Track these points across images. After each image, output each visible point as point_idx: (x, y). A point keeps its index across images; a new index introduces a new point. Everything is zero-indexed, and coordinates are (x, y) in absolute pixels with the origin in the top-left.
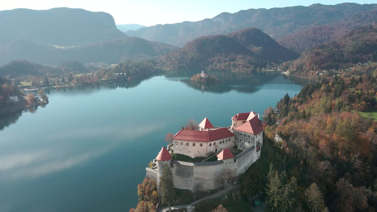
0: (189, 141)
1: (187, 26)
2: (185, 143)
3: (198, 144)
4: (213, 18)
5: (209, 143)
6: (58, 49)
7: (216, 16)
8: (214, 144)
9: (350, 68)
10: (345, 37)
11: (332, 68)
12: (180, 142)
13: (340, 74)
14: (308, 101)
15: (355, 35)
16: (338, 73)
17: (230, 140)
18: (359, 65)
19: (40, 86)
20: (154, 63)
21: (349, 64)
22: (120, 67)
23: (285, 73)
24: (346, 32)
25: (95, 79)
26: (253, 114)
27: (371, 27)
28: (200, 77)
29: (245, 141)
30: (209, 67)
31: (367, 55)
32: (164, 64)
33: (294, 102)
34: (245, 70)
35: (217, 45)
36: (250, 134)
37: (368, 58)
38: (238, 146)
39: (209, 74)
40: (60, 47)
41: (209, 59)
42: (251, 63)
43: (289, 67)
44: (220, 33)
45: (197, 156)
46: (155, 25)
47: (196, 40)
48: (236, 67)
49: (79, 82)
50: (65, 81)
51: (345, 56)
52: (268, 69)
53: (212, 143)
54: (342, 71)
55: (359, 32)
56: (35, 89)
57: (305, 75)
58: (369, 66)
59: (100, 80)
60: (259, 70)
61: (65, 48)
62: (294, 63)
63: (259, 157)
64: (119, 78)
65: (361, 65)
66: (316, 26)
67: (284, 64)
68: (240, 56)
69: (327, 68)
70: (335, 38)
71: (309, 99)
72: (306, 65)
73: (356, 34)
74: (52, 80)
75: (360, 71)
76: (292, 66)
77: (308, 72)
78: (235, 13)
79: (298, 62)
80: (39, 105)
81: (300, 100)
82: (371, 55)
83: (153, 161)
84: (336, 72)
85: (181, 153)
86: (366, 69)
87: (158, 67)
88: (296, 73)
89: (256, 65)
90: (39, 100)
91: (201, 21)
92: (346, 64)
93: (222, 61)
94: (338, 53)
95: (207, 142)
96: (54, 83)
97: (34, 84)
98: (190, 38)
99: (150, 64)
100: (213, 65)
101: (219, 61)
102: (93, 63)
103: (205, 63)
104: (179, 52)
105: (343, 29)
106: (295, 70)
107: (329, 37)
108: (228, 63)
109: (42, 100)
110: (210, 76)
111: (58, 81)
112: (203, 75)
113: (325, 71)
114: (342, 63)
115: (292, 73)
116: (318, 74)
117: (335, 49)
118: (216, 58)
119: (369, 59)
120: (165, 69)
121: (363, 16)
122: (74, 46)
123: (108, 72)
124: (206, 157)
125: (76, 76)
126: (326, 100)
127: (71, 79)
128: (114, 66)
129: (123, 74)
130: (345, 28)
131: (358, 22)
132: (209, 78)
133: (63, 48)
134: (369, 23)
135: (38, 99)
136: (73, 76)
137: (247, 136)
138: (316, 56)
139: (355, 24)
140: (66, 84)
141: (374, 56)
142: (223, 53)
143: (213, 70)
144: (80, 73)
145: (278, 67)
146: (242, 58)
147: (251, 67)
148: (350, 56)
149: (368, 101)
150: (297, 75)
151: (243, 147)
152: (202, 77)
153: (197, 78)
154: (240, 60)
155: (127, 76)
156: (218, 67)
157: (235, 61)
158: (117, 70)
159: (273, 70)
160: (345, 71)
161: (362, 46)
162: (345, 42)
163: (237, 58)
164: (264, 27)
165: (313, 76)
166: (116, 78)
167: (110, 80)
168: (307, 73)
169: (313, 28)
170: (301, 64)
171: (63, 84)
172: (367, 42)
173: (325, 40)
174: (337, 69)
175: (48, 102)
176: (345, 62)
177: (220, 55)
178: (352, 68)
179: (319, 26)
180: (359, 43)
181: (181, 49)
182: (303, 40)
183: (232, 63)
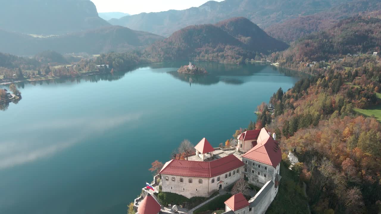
0: (183, 176)
1: (172, 14)
2: (178, 178)
3: (196, 180)
4: (200, 7)
5: (211, 179)
6: (35, 38)
7: (203, 5)
8: (218, 179)
9: (339, 60)
10: (334, 28)
11: (322, 60)
12: (170, 177)
13: (331, 65)
14: (304, 97)
15: (344, 26)
16: (328, 65)
17: (238, 171)
18: (349, 56)
19: (12, 80)
20: (139, 53)
21: (339, 55)
22: (102, 59)
23: (275, 64)
24: (334, 22)
25: (74, 71)
26: (266, 132)
27: (360, 18)
28: (187, 69)
29: (259, 174)
30: (196, 58)
31: (357, 46)
32: (149, 54)
33: (289, 97)
34: (233, 61)
35: (205, 35)
36: (267, 166)
37: (357, 49)
38: (249, 179)
39: (197, 67)
40: (38, 36)
41: (196, 49)
42: (239, 54)
43: (278, 58)
44: (207, 23)
45: (194, 196)
46: (140, 13)
47: (183, 30)
48: (225, 58)
49: (57, 74)
50: (42, 73)
51: (335, 47)
52: (257, 60)
53: (216, 178)
54: (332, 62)
55: (347, 23)
56: (7, 83)
57: (295, 67)
58: (358, 58)
59: (81, 73)
60: (247, 61)
61: (43, 37)
62: (284, 54)
63: (277, 193)
64: (101, 70)
65: (351, 56)
66: (303, 16)
67: (273, 54)
68: (228, 46)
69: (317, 60)
70: (322, 28)
71: (305, 94)
72: (296, 56)
73: (345, 24)
74: (26, 73)
75: (350, 63)
76: (282, 57)
77: (299, 63)
78: (222, 2)
79: (287, 53)
80: (10, 102)
81: (295, 95)
82: (361, 46)
83: (133, 202)
84: (326, 63)
85: (173, 191)
86: (356, 61)
87: (143, 58)
88: (286, 65)
89: (245, 56)
90: (11, 95)
91: (187, 10)
92: (336, 55)
93: (210, 51)
94: (328, 43)
95: (209, 177)
96: (29, 76)
97: (6, 77)
98: (176, 28)
99: (135, 55)
100: (200, 56)
101: (207, 52)
102: (73, 53)
103: (192, 53)
104: (165, 42)
105: (330, 19)
106: (285, 61)
107: (317, 28)
108: (216, 53)
109: (13, 96)
110: (198, 68)
111: (34, 74)
112: (190, 67)
113: (315, 63)
114: (332, 55)
115: (282, 64)
116: (309, 66)
117: (325, 40)
118: (204, 49)
119: (359, 50)
120: (151, 60)
121: (349, 6)
122: (53, 35)
123: (89, 64)
124: (207, 197)
125: (54, 69)
126: (325, 96)
127: (48, 72)
128: (96, 57)
129: (105, 66)
130: (332, 18)
131: (345, 12)
132: (197, 70)
133: (40, 37)
134: (356, 14)
135: (9, 95)
136: (50, 68)
137: (262, 167)
138: (306, 47)
139: (341, 15)
140: (43, 77)
141: (363, 47)
142: (211, 43)
143: (200, 61)
144: (59, 65)
145: (267, 58)
146: (230, 48)
147: (239, 58)
148: (340, 47)
149: (368, 98)
150: (287, 66)
151: (256, 180)
152: (190, 68)
153: (184, 70)
154: (229, 51)
155: (110, 68)
156: (206, 58)
157: (223, 51)
158: (99, 61)
159: (262, 61)
160: (335, 62)
161: (351, 37)
162: (334, 32)
163: (226, 49)
164: (251, 17)
165: (303, 68)
166: (98, 71)
167: (91, 73)
168: (297, 64)
169: (300, 18)
170: (291, 55)
171: (39, 77)
172: (357, 33)
173: (313, 30)
174: (327, 61)
175: (20, 98)
176: (335, 53)
177: (208, 46)
178: (342, 59)
179: (307, 16)
180: (348, 34)
181: (167, 39)
182: (291, 30)
183: (220, 54)
